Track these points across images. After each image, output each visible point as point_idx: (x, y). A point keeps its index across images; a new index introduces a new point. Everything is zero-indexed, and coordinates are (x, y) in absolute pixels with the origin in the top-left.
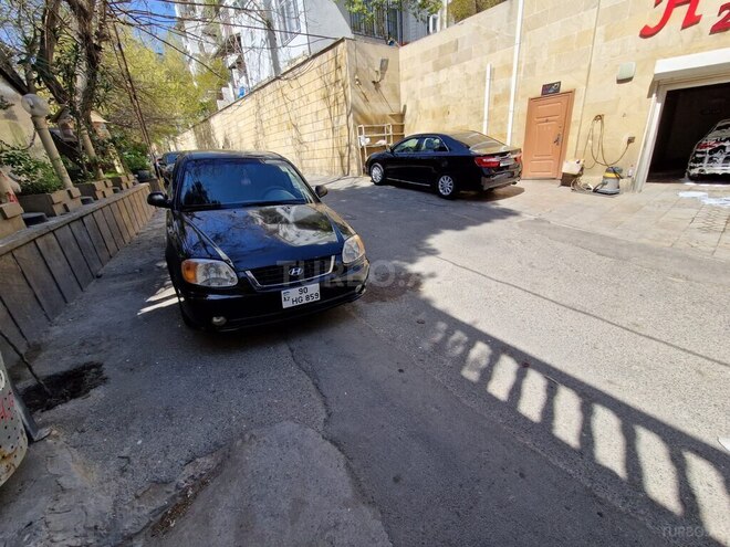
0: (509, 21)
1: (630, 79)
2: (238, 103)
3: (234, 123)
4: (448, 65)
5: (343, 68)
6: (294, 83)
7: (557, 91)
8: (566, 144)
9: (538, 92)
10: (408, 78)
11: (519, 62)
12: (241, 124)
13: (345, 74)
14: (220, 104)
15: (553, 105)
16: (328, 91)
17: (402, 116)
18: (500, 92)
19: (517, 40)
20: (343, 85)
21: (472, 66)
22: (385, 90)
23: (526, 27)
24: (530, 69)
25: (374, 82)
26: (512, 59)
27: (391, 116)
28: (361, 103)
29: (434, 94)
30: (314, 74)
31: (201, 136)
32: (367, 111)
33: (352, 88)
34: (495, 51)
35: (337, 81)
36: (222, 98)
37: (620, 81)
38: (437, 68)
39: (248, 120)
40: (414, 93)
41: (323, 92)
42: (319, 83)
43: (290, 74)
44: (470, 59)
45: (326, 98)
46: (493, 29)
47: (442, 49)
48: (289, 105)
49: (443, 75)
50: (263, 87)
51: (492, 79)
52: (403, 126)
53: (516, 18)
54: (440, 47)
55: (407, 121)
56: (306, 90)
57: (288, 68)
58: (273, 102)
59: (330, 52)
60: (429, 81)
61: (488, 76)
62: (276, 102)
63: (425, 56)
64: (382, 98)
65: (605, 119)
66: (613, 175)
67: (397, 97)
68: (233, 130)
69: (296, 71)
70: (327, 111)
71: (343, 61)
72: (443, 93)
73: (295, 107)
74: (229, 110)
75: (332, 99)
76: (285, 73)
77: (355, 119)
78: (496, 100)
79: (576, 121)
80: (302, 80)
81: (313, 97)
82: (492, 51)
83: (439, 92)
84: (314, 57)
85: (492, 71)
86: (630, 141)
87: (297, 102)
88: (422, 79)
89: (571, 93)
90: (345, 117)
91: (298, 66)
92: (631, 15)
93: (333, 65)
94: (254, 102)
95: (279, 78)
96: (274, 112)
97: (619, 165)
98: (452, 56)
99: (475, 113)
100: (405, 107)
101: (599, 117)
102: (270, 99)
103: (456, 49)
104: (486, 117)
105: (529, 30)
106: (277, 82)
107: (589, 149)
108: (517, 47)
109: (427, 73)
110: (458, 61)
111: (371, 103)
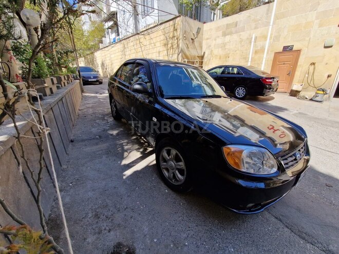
0: (267, 14)
1: (331, 47)
2: (112, 46)
3: (109, 55)
4: (231, 33)
5: (178, 31)
6: (147, 37)
7: (291, 49)
8: (294, 76)
9: (281, 49)
10: (207, 39)
11: (271, 34)
12: (113, 56)
13: (179, 33)
14: (101, 46)
15: (288, 56)
16: (168, 41)
17: (202, 57)
18: (259, 48)
19: (271, 23)
20: (177, 39)
21: (244, 35)
22: (196, 44)
23: (276, 18)
24: (277, 38)
25: (192, 39)
26: (268, 33)
27: (198, 56)
28: (186, 48)
29: (221, 47)
30: (160, 33)
31: (88, 61)
32: (188, 53)
33: (182, 40)
34: (258, 28)
35: (174, 37)
36: (102, 43)
37: (325, 47)
38: (224, 35)
39: (117, 54)
40: (210, 46)
41: (165, 42)
42: (162, 37)
43: (146, 32)
44: (244, 31)
45: (166, 45)
46: (258, 18)
47: (228, 26)
48: (143, 48)
49: (228, 38)
50: (128, 38)
51: (255, 42)
52: (202, 62)
53: (271, 13)
54: (227, 25)
55: (205, 60)
56: (154, 40)
57: (144, 29)
58: (133, 46)
59: (171, 22)
60: (219, 41)
61: (253, 40)
62: (135, 46)
63: (218, 29)
64: (195, 48)
65: (316, 65)
66: (322, 92)
67: (201, 47)
68: (108, 59)
69: (150, 31)
70: (166, 52)
71: (179, 27)
72: (226, 47)
73: (146, 49)
74: (106, 49)
75: (170, 45)
76: (142, 32)
77: (182, 56)
78: (256, 52)
79: (300, 65)
80: (152, 36)
81: (158, 44)
82: (256, 28)
83: (225, 46)
84: (161, 24)
85: (256, 38)
86: (329, 76)
87: (148, 46)
88: (215, 40)
89: (299, 51)
90: (176, 55)
91: (151, 28)
92: (334, 15)
93: (172, 28)
94: (122, 46)
95: (138, 34)
96: (134, 51)
97: (322, 87)
98: (233, 30)
99: (244, 58)
100: (204, 53)
101: (313, 64)
102: (132, 44)
103: (236, 26)
104: (250, 60)
105: (278, 19)
106: (137, 36)
107: (306, 79)
108: (271, 27)
109: (218, 37)
110: (236, 32)
111: (190, 49)
